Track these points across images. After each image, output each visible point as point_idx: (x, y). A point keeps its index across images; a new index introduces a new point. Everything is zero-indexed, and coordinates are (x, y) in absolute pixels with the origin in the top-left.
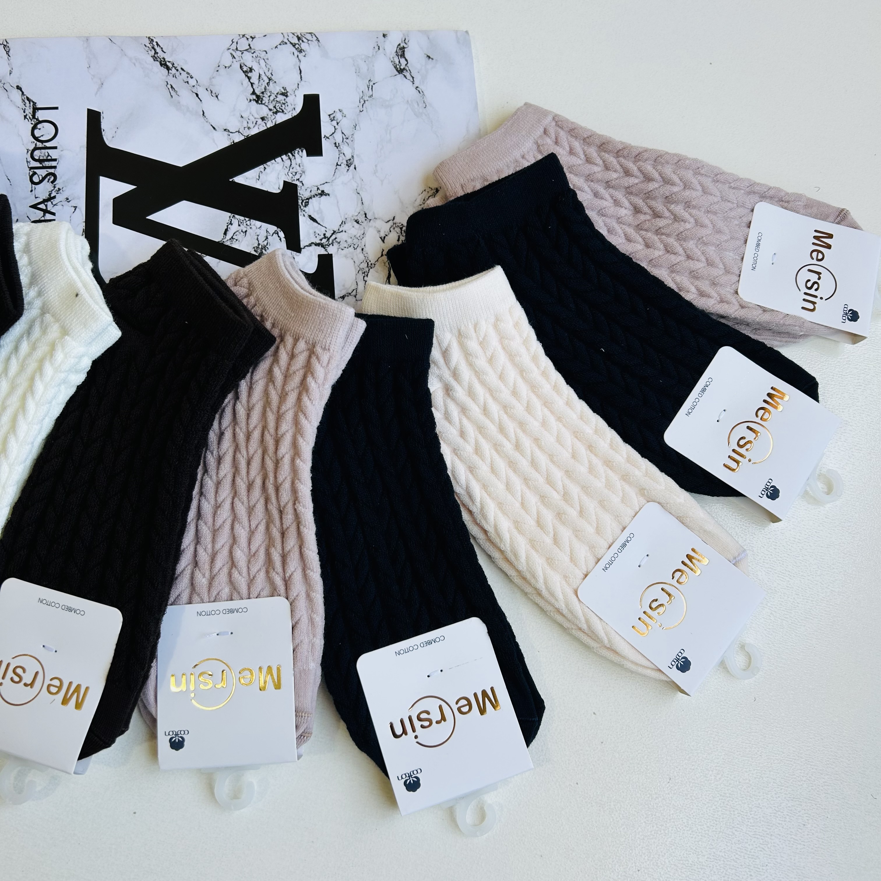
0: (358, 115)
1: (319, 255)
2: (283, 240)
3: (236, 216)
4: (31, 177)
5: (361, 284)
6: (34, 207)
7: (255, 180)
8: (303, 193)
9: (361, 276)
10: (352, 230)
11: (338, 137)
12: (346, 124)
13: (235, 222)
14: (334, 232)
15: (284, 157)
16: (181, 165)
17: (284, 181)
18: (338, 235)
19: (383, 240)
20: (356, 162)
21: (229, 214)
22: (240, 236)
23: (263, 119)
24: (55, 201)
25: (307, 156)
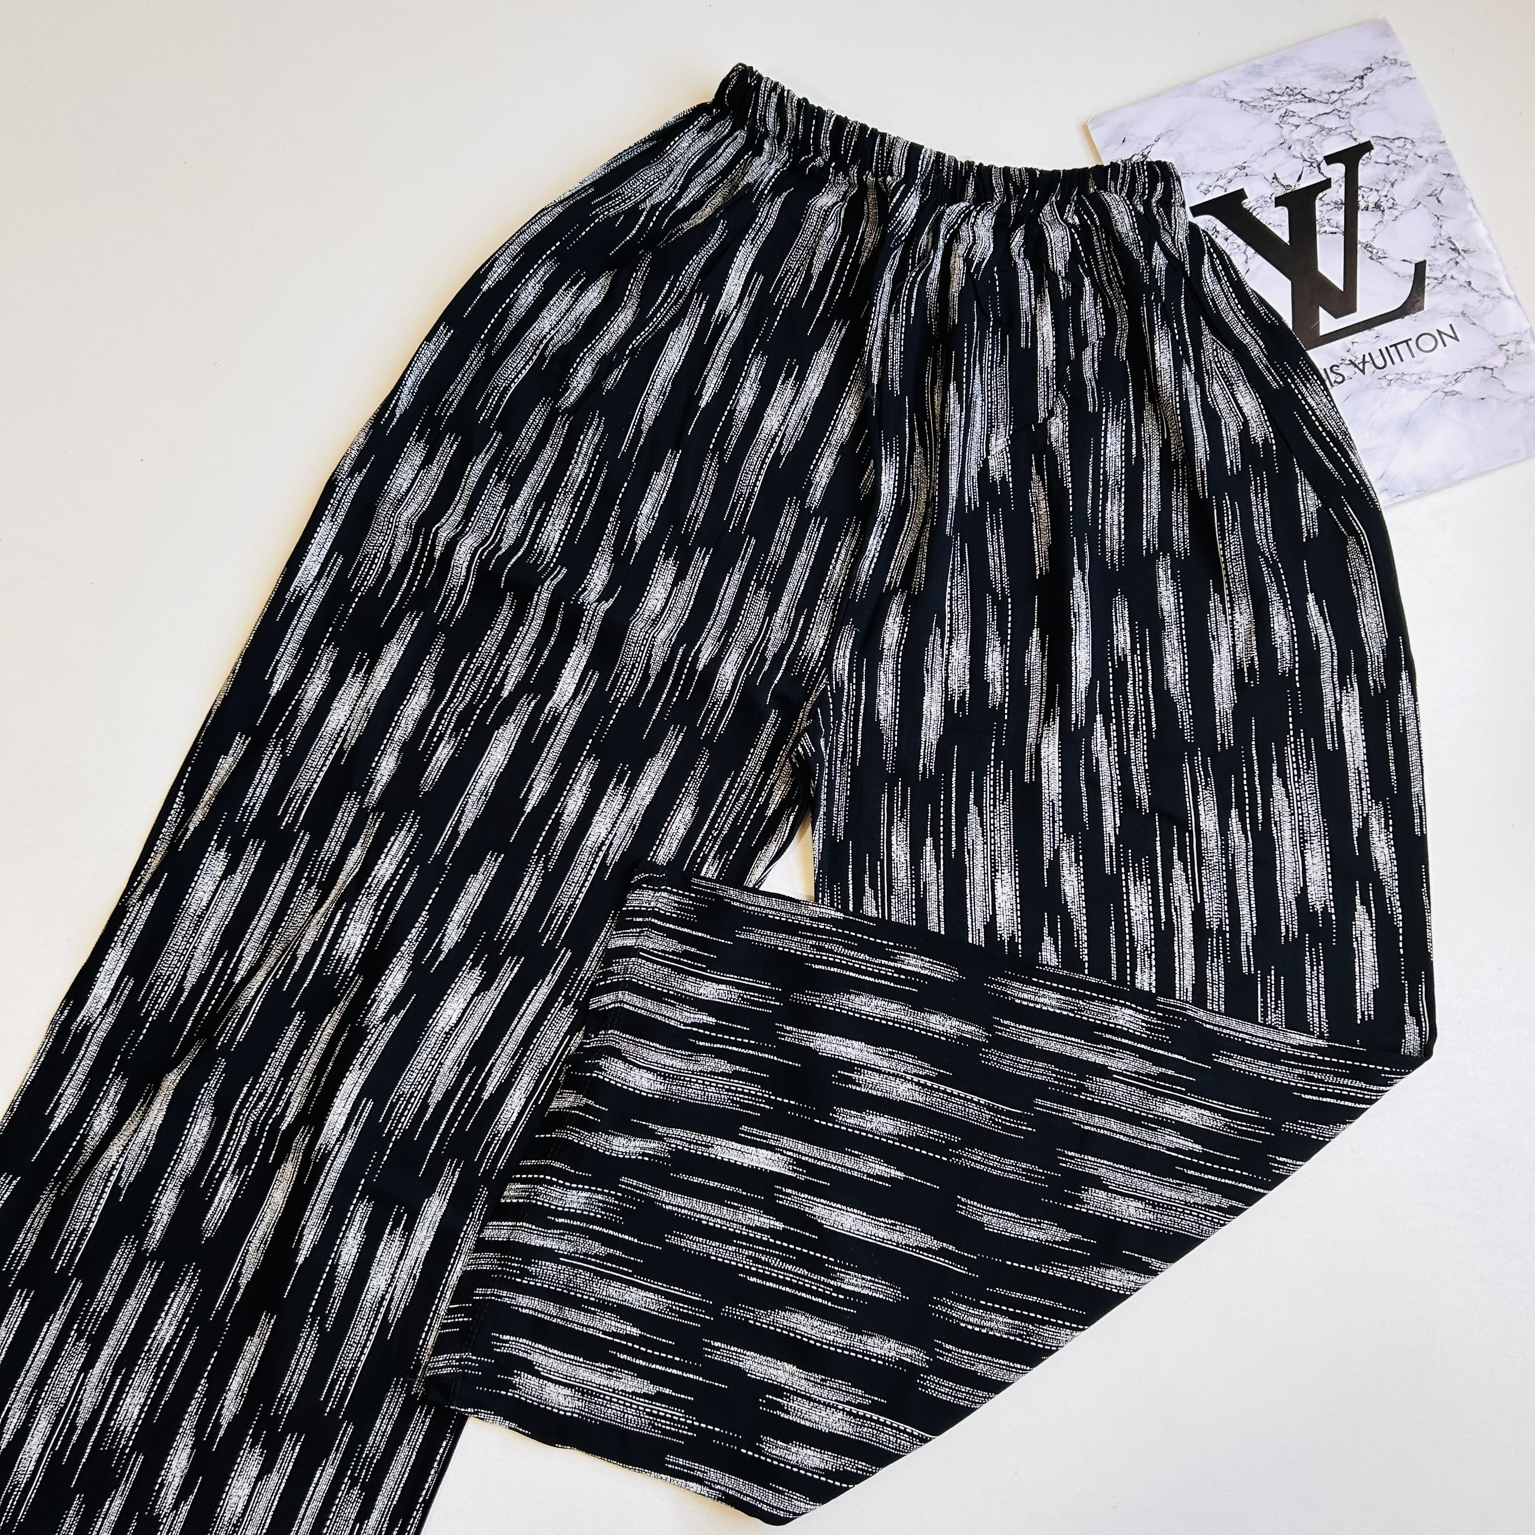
0: (1198, 175)
1: (1328, 163)
2: (1325, 192)
3: (1318, 229)
4: (1339, 383)
5: (1339, 131)
6: (1363, 371)
7: (1283, 228)
8: (1280, 192)
9: (1333, 132)
10: (1297, 149)
11: (1222, 182)
12: (1208, 181)
13: (1323, 230)
14: (1305, 160)
15: (1254, 214)
16: (1288, 283)
17: (1276, 206)
18: (1306, 157)
19: (1297, 126)
20: (1239, 163)
21: (1318, 236)
22: (1333, 223)
23: (1227, 239)
24: (1353, 359)
25: (1246, 197)
